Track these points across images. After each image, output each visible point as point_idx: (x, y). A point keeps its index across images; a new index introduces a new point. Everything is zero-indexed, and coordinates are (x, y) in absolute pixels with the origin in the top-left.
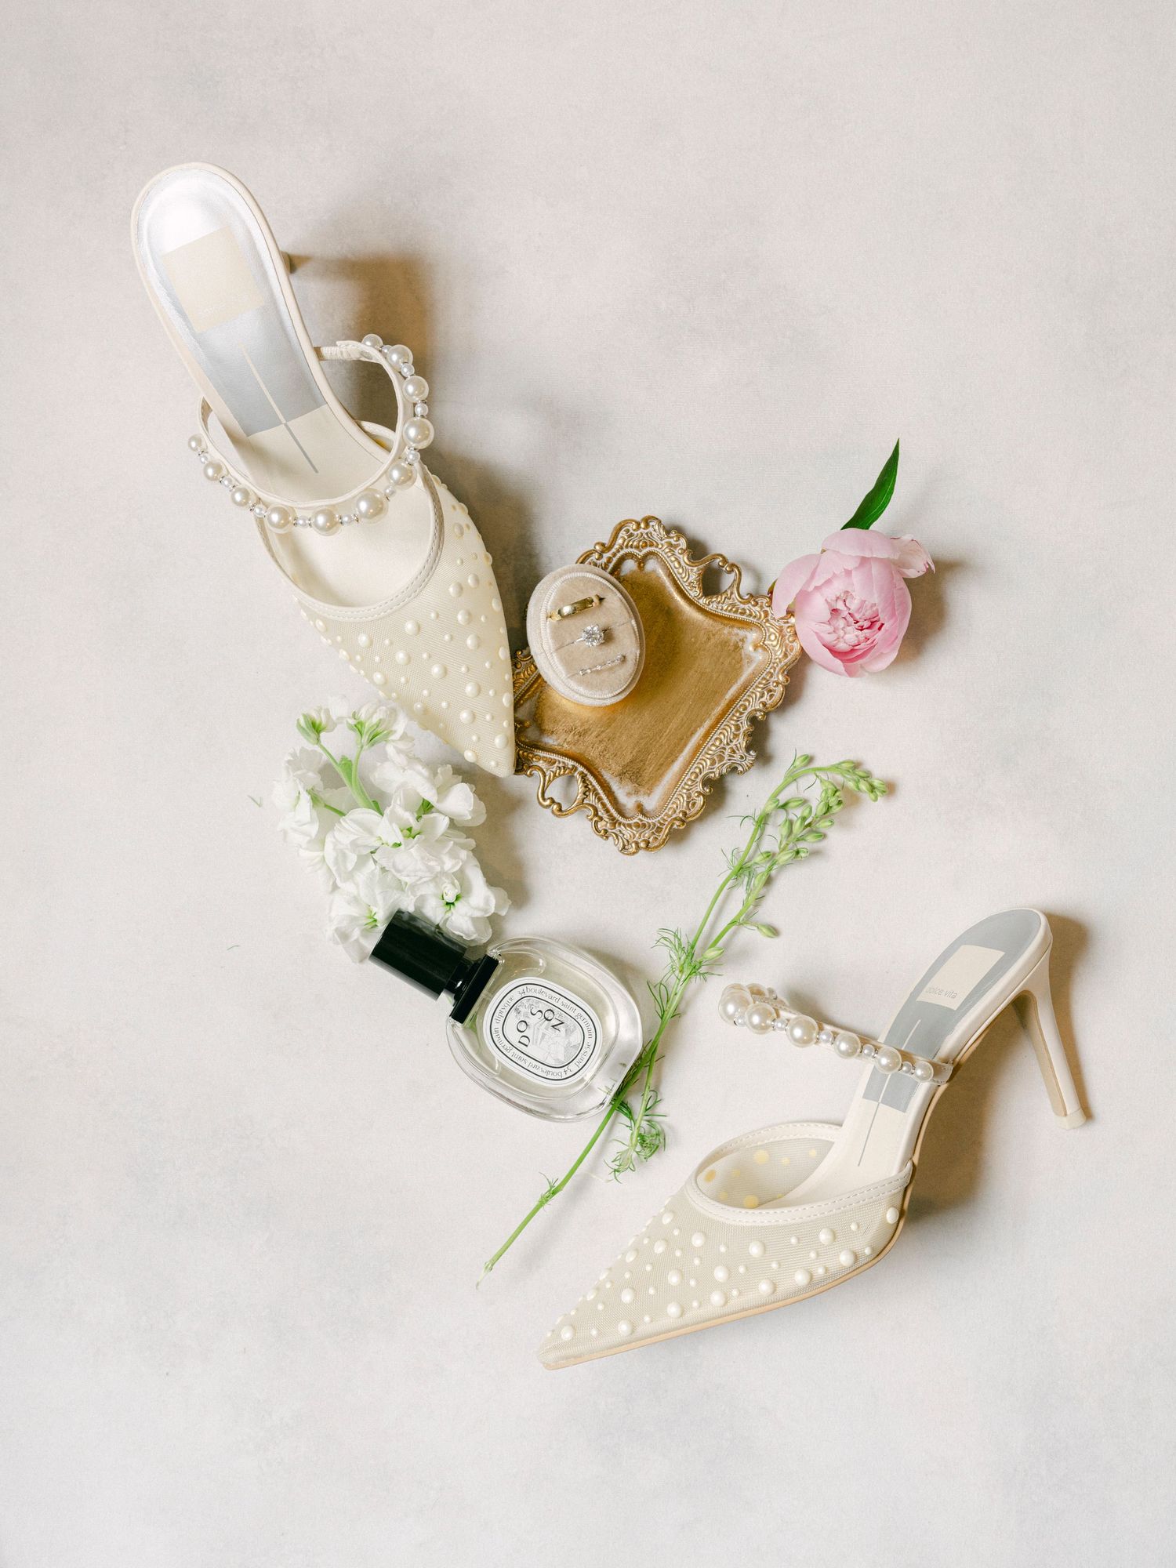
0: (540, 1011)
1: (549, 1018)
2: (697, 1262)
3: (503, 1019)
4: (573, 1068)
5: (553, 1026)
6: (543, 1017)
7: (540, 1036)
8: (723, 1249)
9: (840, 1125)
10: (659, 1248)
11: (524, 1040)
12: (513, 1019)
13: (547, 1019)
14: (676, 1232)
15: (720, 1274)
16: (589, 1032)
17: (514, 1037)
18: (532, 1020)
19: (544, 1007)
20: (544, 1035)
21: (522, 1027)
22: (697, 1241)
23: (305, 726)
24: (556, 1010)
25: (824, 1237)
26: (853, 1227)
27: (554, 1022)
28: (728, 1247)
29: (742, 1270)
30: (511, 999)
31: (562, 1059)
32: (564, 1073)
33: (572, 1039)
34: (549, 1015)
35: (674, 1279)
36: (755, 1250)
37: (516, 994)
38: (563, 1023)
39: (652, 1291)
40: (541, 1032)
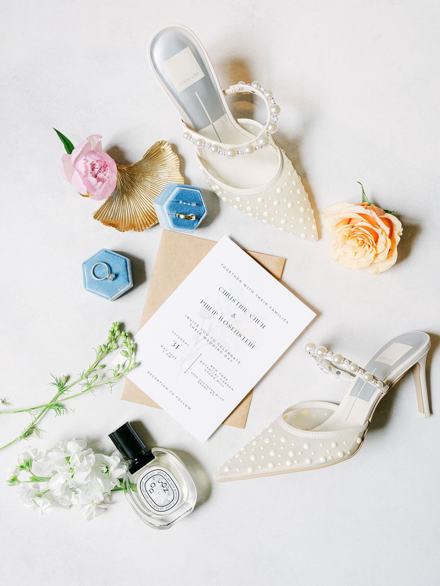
0: (162, 482)
1: (164, 486)
2: (282, 448)
3: (147, 479)
4: (165, 509)
5: (164, 490)
6: (162, 485)
7: (157, 492)
8: (293, 445)
9: (339, 405)
10: (267, 441)
11: (151, 491)
12: (151, 481)
13: (163, 486)
14: (274, 436)
15: (291, 454)
16: (176, 498)
17: (148, 488)
18: (157, 484)
19: (164, 481)
20: (159, 492)
21: (153, 485)
22: (283, 440)
23: (11, 484)
24: (168, 484)
25: (333, 445)
26: (344, 443)
27: (165, 489)
28: (295, 444)
29: (300, 453)
30: (153, 473)
31: (162, 504)
32: (160, 509)
33: (169, 498)
34: (164, 485)
35: (272, 454)
36: (306, 447)
37: (156, 473)
38: (168, 490)
39: (263, 457)
40: (159, 490)
